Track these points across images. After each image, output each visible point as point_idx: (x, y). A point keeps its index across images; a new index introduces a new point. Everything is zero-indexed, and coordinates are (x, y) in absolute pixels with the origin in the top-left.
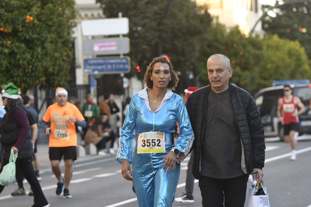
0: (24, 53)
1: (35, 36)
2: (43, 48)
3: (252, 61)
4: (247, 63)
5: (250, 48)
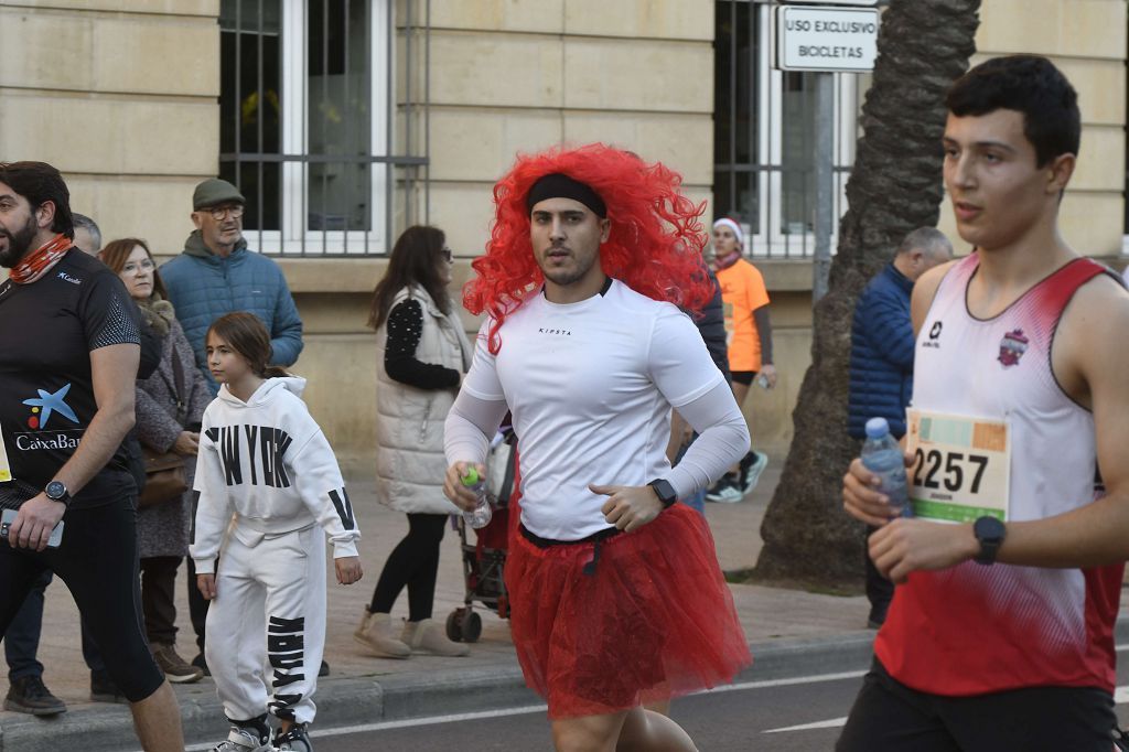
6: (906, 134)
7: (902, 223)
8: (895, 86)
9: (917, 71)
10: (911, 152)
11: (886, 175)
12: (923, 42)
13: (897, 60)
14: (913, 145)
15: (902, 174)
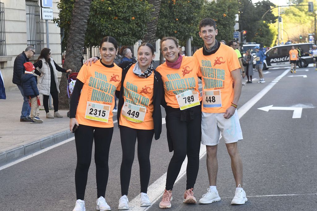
0: (222, 30)
1: (227, 22)
2: (229, 28)
3: (265, 33)
4: (263, 34)
5: (264, 27)
6: (81, 30)
7: (80, 46)
8: (79, 22)
9: (83, 19)
10: (82, 33)
11: (78, 37)
12: (84, 14)
13: (79, 17)
14: (82, 32)
15: (80, 37)
